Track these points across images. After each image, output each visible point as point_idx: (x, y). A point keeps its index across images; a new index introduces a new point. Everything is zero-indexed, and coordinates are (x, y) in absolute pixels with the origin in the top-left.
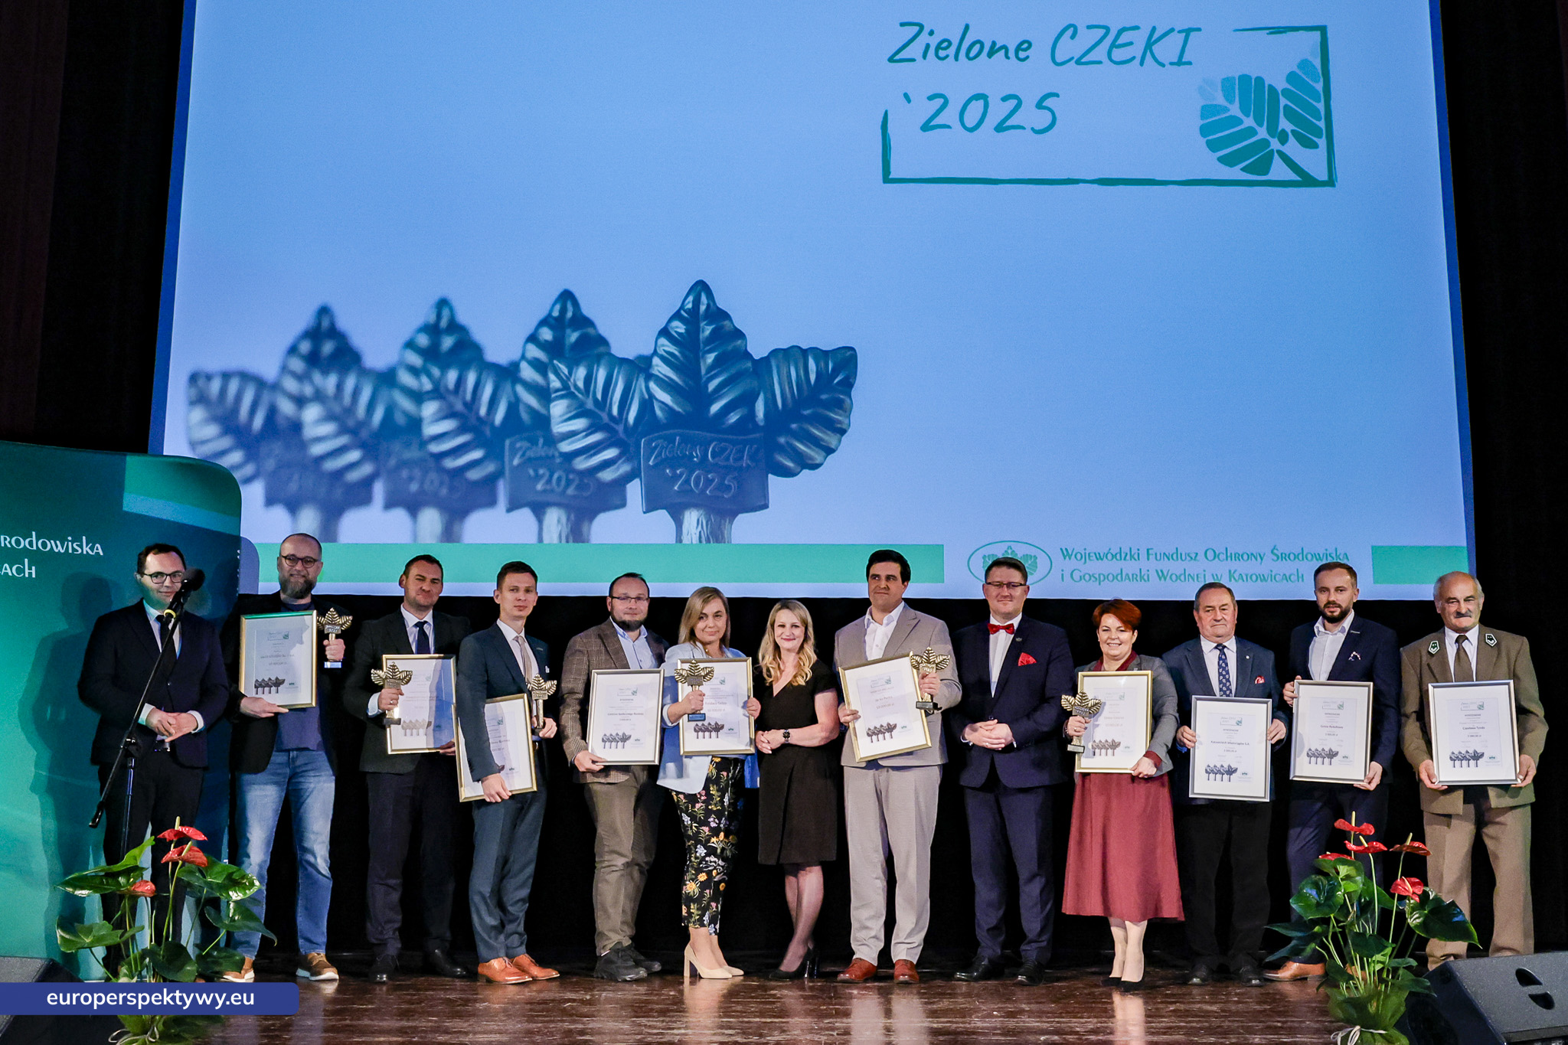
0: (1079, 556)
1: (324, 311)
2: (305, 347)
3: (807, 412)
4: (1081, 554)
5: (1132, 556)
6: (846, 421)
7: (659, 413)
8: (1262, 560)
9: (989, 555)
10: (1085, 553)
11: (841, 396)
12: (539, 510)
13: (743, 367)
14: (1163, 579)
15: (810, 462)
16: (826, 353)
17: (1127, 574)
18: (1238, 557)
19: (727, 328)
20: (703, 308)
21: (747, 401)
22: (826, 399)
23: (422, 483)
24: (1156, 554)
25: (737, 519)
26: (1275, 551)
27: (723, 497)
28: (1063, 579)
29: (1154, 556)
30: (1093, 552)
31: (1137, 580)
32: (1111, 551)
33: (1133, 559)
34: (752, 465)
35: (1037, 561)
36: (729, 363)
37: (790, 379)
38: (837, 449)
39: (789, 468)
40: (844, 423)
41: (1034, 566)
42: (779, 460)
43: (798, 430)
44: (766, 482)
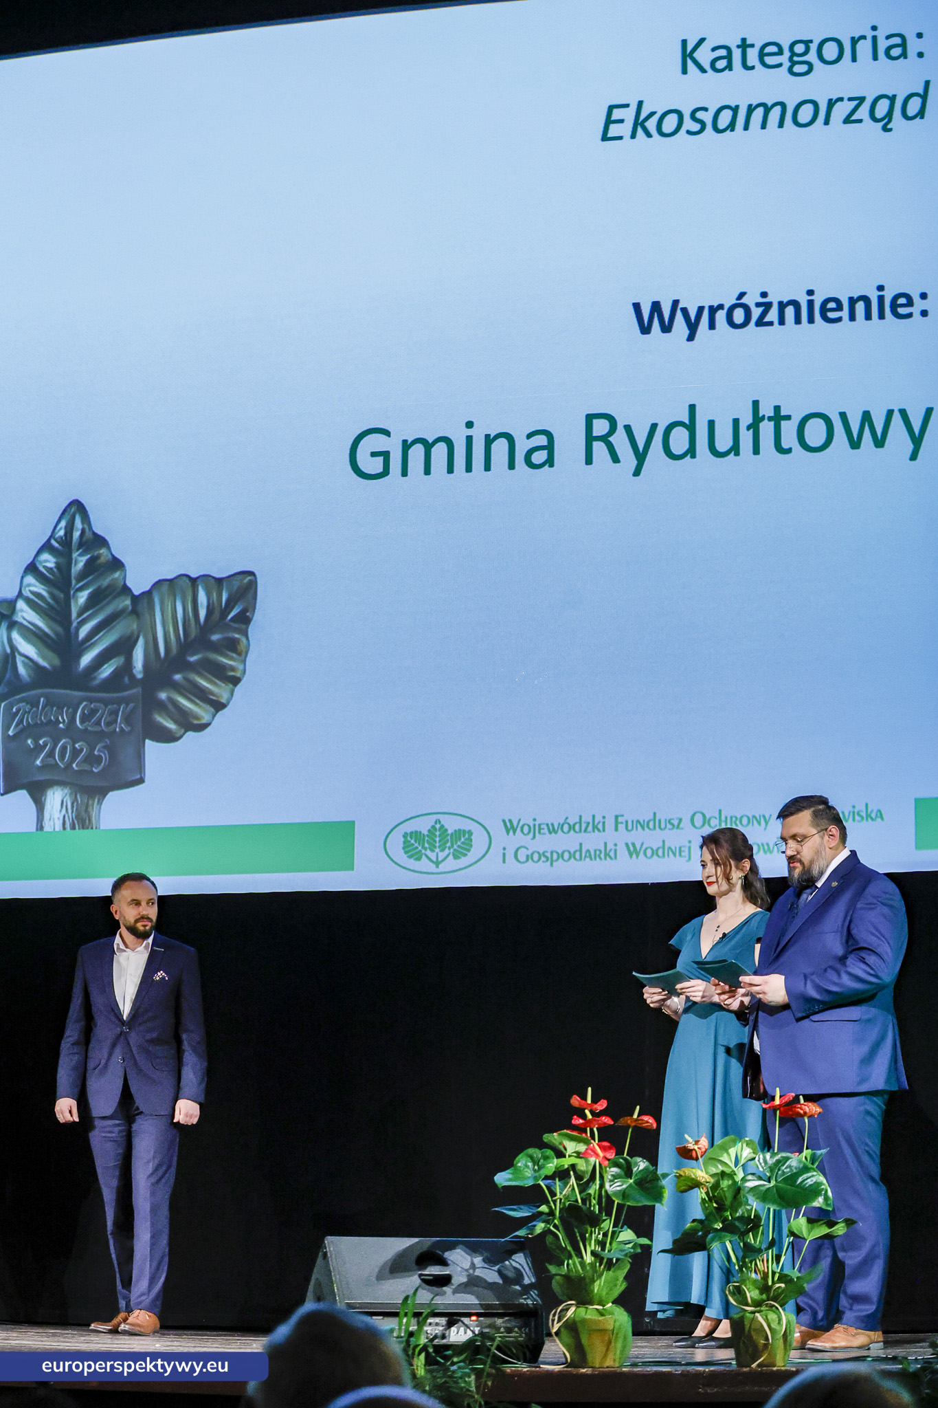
0: (526, 829)
3: (193, 659)
4: (529, 826)
5: (596, 826)
6: (241, 667)
9: (412, 833)
10: (534, 825)
11: (237, 636)
13: (121, 606)
14: (634, 855)
15: (196, 722)
16: (219, 581)
17: (588, 851)
19: (103, 560)
21: (124, 647)
22: (218, 640)
24: (627, 822)
25: (107, 796)
27: (93, 772)
28: (504, 861)
29: (624, 825)
30: (544, 824)
31: (600, 858)
32: (568, 821)
33: (595, 831)
34: (127, 729)
35: (472, 837)
36: (104, 602)
37: (175, 620)
38: (228, 703)
39: (169, 731)
40: (238, 669)
41: (468, 845)
42: (159, 722)
43: (183, 682)
44: (142, 750)
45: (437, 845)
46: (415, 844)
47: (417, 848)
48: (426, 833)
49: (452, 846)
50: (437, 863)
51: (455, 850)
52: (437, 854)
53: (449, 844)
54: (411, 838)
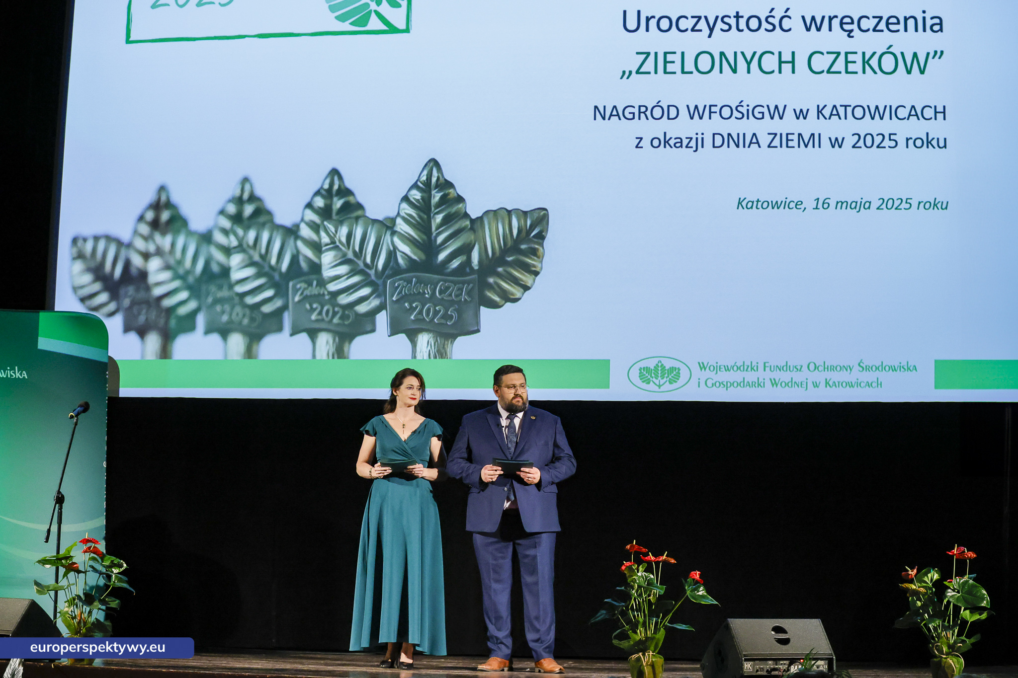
0: (712, 368)
1: (162, 188)
2: (150, 215)
3: (510, 259)
4: (714, 366)
5: (753, 368)
6: (539, 265)
7: (400, 261)
8: (851, 370)
9: (644, 368)
10: (717, 366)
12: (313, 334)
13: (463, 225)
15: (512, 297)
16: (525, 213)
17: (748, 382)
18: (833, 368)
19: (451, 196)
20: (434, 180)
21: (466, 250)
22: (525, 248)
23: (231, 315)
24: (771, 366)
26: (861, 364)
27: (447, 324)
28: (699, 386)
29: (769, 368)
30: (722, 365)
31: (755, 387)
32: (737, 364)
33: (753, 370)
34: (469, 299)
35: (680, 372)
36: (453, 222)
37: (498, 234)
38: (532, 286)
39: (495, 302)
40: (538, 267)
41: (678, 376)
42: (489, 296)
43: (504, 273)
44: (478, 312)
45: (660, 375)
46: (646, 374)
47: (647, 377)
48: (653, 368)
49: (668, 376)
50: (659, 386)
51: (670, 378)
52: (660, 380)
53: (666, 375)
54: (644, 371)
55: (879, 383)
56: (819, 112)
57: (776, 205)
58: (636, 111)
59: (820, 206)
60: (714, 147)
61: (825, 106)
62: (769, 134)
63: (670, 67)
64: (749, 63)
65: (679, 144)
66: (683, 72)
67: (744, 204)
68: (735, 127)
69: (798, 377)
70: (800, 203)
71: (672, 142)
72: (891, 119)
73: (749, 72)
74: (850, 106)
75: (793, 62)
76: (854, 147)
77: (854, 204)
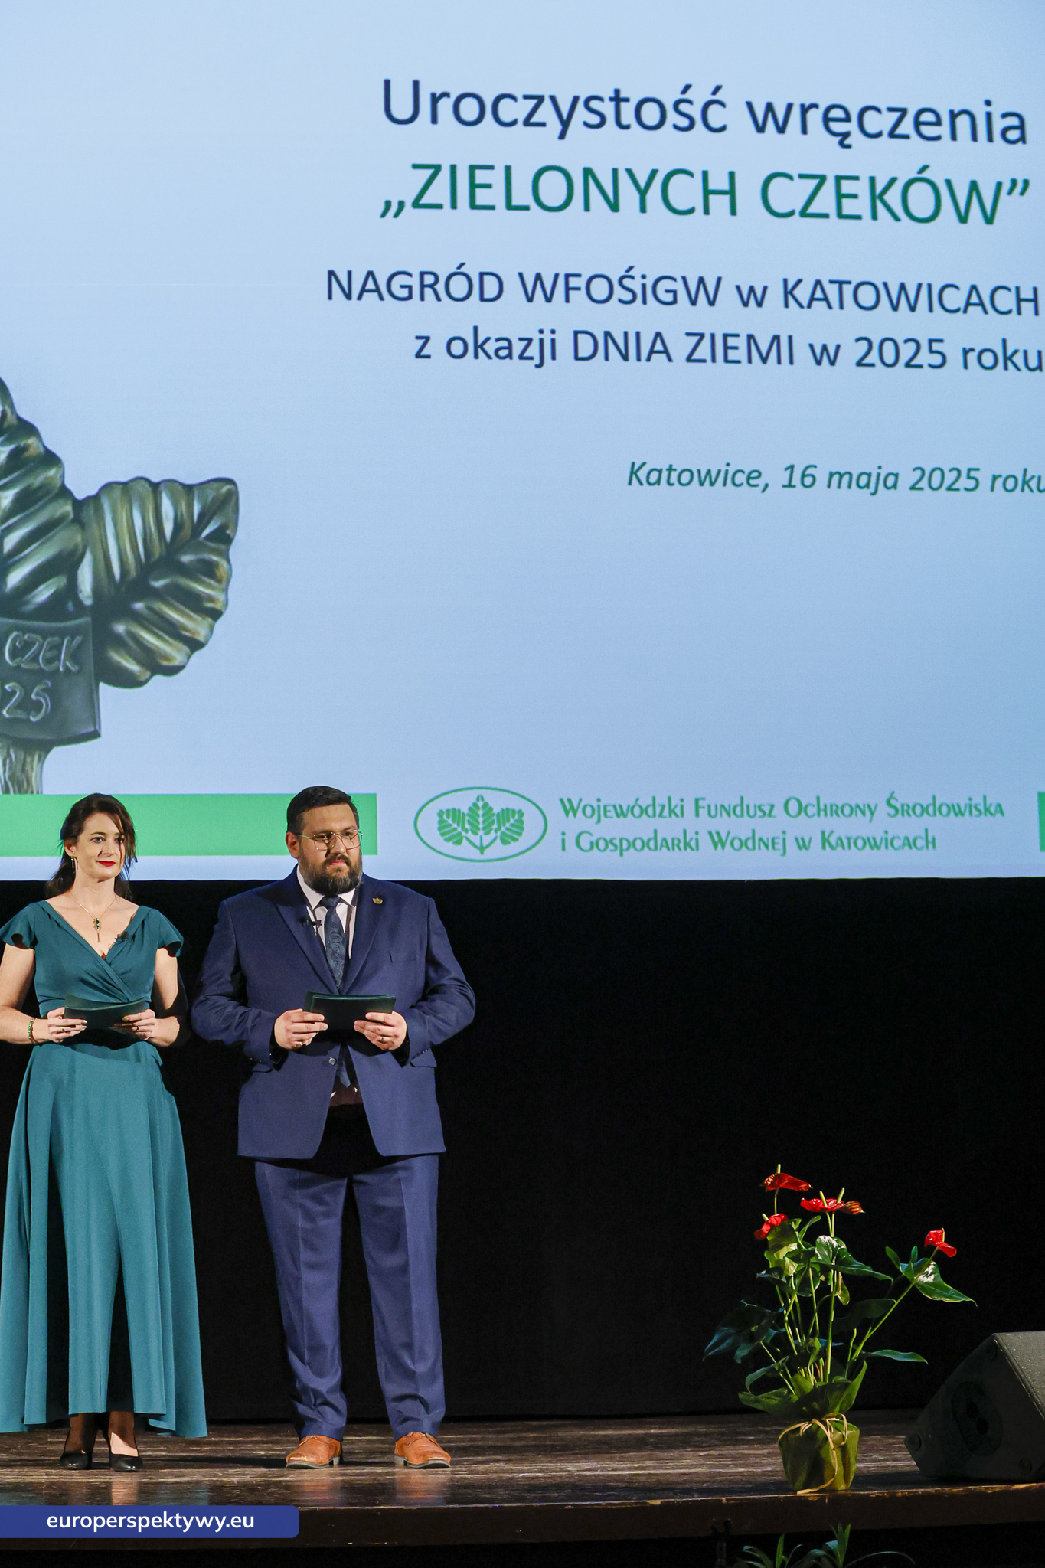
0: (589, 811)
3: (158, 584)
4: (592, 807)
5: (672, 810)
6: (221, 597)
8: (872, 813)
9: (448, 811)
10: (599, 807)
11: (215, 558)
13: (59, 513)
14: (719, 846)
15: (165, 663)
16: (189, 489)
17: (664, 840)
18: (836, 810)
19: (32, 452)
21: (65, 565)
22: (191, 562)
24: (709, 807)
26: (893, 802)
27: (31, 721)
28: (563, 849)
29: (706, 810)
30: (610, 805)
31: (680, 849)
32: (639, 802)
33: (673, 815)
34: (74, 669)
35: (524, 819)
36: (38, 507)
37: (132, 532)
38: (207, 642)
39: (130, 674)
40: (218, 600)
41: (519, 827)
42: (116, 661)
43: (146, 612)
44: (95, 696)
45: (481, 826)
46: (452, 825)
47: (456, 829)
48: (466, 811)
49: (499, 828)
50: (482, 849)
51: (503, 833)
52: (481, 837)
53: (495, 826)
54: (448, 817)
55: (930, 839)
56: (788, 292)
57: (708, 478)
58: (415, 282)
59: (796, 480)
60: (577, 358)
61: (799, 281)
62: (688, 334)
63: (482, 197)
64: (643, 193)
65: (505, 351)
66: (509, 206)
67: (642, 474)
68: (617, 318)
69: (765, 828)
70: (755, 474)
71: (490, 347)
72: (931, 310)
73: (643, 209)
74: (849, 282)
75: (731, 192)
76: (859, 364)
77: (863, 480)
